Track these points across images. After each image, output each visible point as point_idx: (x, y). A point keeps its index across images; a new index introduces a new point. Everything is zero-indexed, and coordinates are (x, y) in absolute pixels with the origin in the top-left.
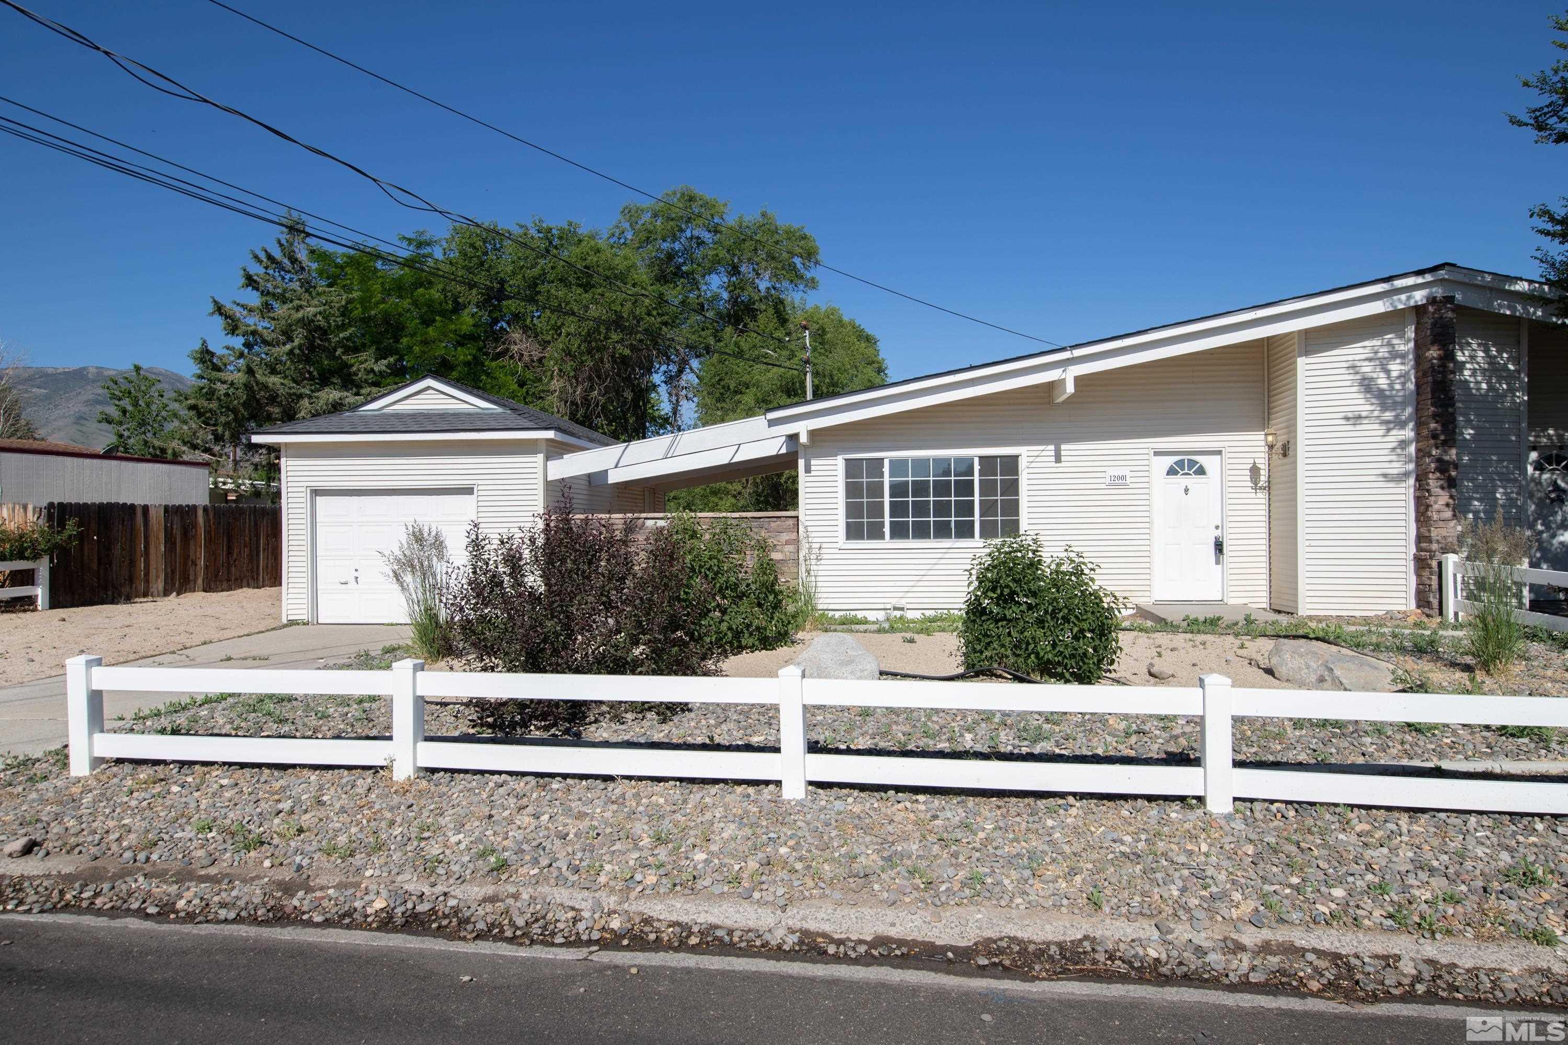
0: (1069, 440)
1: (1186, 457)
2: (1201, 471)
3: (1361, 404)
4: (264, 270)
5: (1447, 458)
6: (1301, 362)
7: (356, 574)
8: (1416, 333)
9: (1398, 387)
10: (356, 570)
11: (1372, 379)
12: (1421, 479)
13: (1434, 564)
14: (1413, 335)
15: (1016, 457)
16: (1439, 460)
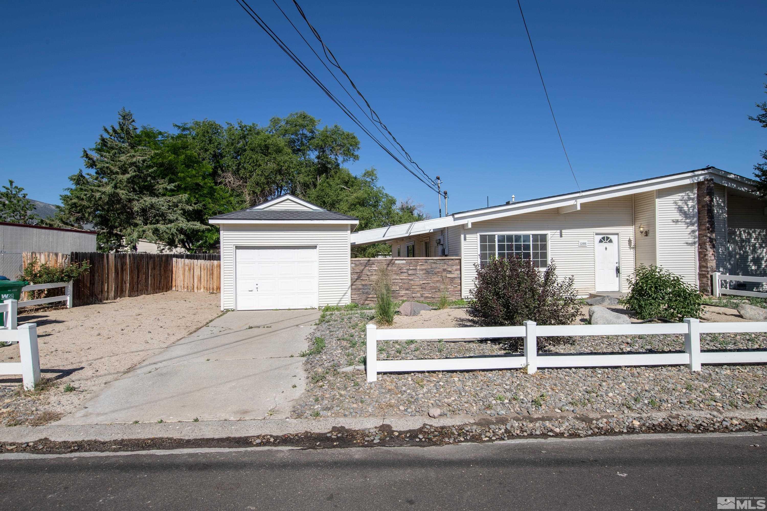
0: (565, 228)
1: (605, 236)
2: (611, 241)
3: (678, 216)
4: (109, 136)
5: (712, 237)
6: (657, 200)
7: (257, 286)
8: (698, 192)
9: (691, 211)
10: (257, 285)
11: (682, 208)
12: (702, 245)
13: (709, 276)
14: (696, 192)
15: (545, 235)
16: (710, 238)
